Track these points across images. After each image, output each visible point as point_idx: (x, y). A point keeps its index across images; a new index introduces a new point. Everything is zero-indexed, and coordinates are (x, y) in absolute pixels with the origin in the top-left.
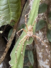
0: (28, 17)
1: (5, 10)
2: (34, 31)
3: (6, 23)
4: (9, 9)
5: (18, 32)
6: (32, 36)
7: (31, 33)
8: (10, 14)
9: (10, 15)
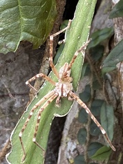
0: (64, 40)
1: (6, 11)
2: (76, 81)
3: (6, 47)
4: (18, 8)
5: (30, 80)
6: (68, 94)
7: (65, 87)
8: (19, 22)
9: (18, 27)
